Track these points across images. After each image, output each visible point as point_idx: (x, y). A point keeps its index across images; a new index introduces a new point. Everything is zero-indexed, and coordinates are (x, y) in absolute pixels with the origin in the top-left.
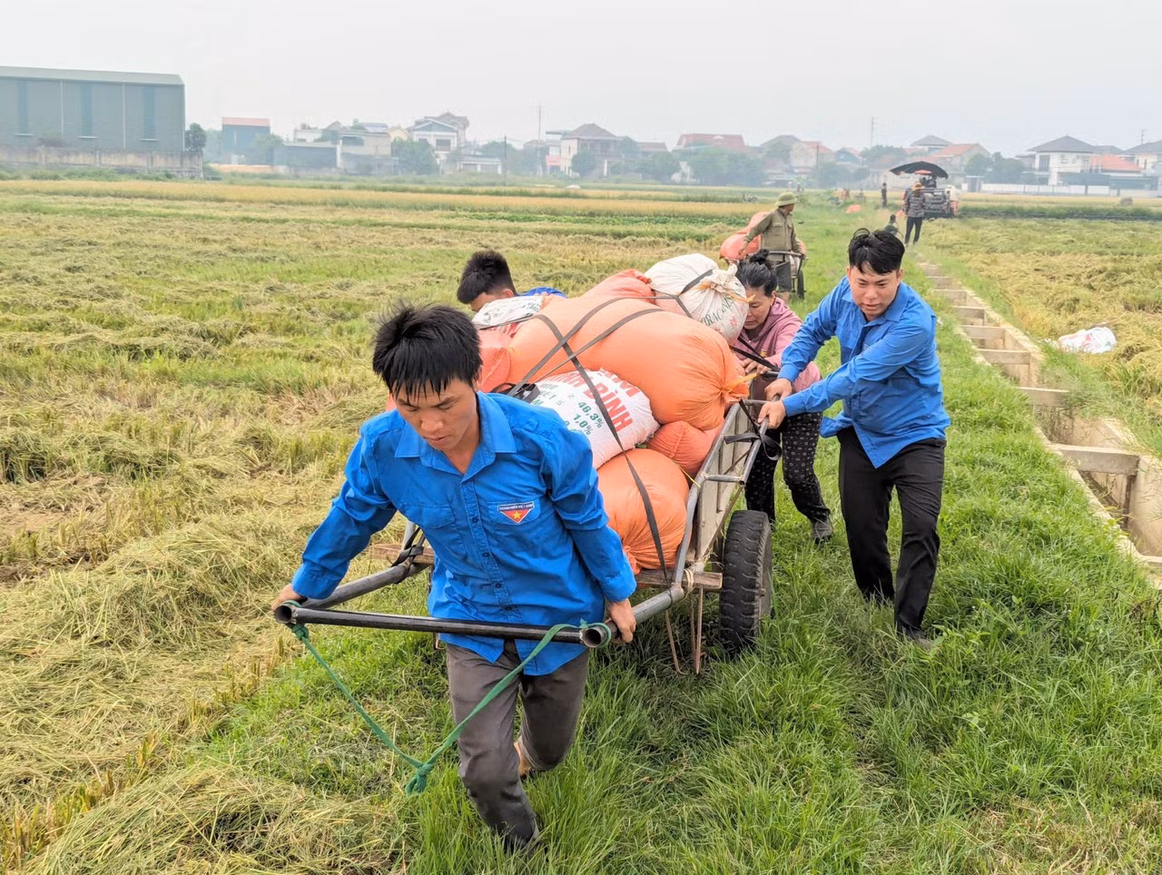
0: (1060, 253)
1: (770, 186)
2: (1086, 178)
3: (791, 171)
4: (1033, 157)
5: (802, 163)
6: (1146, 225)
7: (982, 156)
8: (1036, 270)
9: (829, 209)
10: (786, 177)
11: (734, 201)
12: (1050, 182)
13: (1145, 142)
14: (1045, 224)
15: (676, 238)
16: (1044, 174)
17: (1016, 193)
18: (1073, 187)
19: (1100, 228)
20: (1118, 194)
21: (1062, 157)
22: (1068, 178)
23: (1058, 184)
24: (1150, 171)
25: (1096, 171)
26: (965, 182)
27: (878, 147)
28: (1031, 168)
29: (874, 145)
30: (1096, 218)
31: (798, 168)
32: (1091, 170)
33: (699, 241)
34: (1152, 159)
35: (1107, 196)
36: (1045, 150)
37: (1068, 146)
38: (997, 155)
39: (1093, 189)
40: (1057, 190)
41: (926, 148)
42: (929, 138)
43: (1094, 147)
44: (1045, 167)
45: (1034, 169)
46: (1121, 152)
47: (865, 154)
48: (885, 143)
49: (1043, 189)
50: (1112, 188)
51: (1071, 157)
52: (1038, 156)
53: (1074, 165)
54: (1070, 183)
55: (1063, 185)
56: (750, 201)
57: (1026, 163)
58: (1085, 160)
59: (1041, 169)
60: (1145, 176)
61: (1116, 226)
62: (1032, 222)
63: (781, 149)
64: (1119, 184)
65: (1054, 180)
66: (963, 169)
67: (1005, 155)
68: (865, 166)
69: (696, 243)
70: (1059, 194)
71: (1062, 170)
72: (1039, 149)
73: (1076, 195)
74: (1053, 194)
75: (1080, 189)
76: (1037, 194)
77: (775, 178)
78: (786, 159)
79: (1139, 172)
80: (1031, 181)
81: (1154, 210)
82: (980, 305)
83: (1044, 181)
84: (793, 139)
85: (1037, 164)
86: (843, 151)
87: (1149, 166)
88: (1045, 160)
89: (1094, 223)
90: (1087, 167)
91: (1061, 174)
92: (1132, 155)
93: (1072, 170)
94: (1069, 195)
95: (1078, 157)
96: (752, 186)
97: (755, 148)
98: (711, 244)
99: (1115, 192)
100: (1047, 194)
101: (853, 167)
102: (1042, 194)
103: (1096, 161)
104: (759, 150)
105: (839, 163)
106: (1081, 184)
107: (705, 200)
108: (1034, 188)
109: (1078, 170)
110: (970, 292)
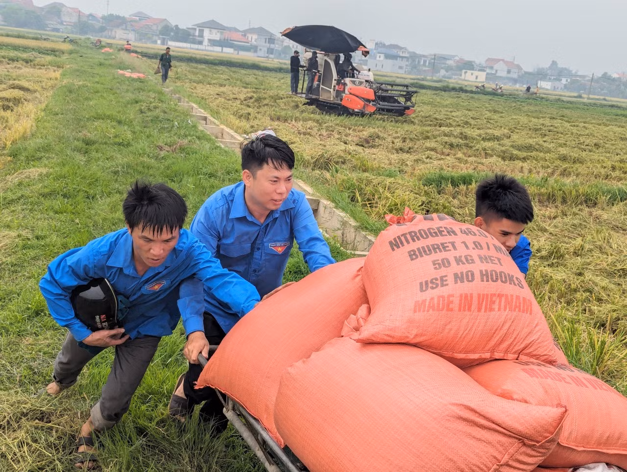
0: (225, 86)
1: (50, 30)
2: (222, 43)
3: (62, 23)
4: (195, 29)
5: (68, 20)
6: (260, 73)
7: (168, 26)
8: (218, 94)
9: (91, 48)
10: (59, 26)
11: (37, 39)
12: (204, 43)
13: (251, 27)
14: (210, 68)
15: (13, 60)
16: (200, 39)
17: (187, 48)
18: (215, 47)
19: (239, 72)
20: (238, 54)
21: (210, 31)
22: (213, 43)
23: (208, 45)
24: (254, 43)
25: (227, 40)
26: (159, 39)
27: (111, 15)
28: (194, 35)
29: (109, 13)
30: (233, 67)
31: (65, 22)
32: (224, 39)
33: (27, 62)
34: (255, 37)
35: (232, 54)
36: (202, 26)
37: (213, 25)
38: (177, 26)
39: (226, 50)
40: (207, 48)
41: (138, 18)
42: (139, 13)
43: (227, 27)
44: (201, 35)
45: (196, 36)
46: (239, 31)
47: (104, 18)
48: (115, 13)
49: (200, 47)
50: (235, 50)
51: (214, 31)
52: (198, 29)
53: (216, 36)
54: (214, 45)
55: (211, 46)
56: (45, 39)
57: (192, 32)
58: (222, 33)
59: (199, 36)
60: (251, 45)
61: (245, 72)
62: (203, 66)
63: (55, 10)
64: (239, 48)
65: (206, 42)
66: (158, 32)
67: (181, 27)
68: (104, 25)
69: (24, 64)
70: (208, 51)
71: (209, 38)
72: (198, 26)
73: (216, 52)
74: (206, 50)
75: (219, 49)
76: (198, 49)
77: (52, 26)
78: (59, 16)
79: (248, 43)
80: (194, 42)
81: (262, 64)
82: (204, 114)
83: (200, 43)
84: (63, 5)
85: (197, 33)
86: (91, 15)
87: (253, 40)
88: (201, 31)
89: (233, 69)
90: (223, 38)
91: (210, 40)
92: (245, 33)
93: (216, 39)
94: (214, 51)
95: (218, 32)
96: (39, 30)
97: (41, 8)
98: (34, 65)
99: (236, 52)
100: (202, 50)
101: (98, 25)
102: (200, 50)
103: (227, 35)
104: (42, 9)
105: (90, 22)
106: (219, 46)
107: (19, 37)
108: (196, 46)
109: (218, 39)
110: (195, 105)
